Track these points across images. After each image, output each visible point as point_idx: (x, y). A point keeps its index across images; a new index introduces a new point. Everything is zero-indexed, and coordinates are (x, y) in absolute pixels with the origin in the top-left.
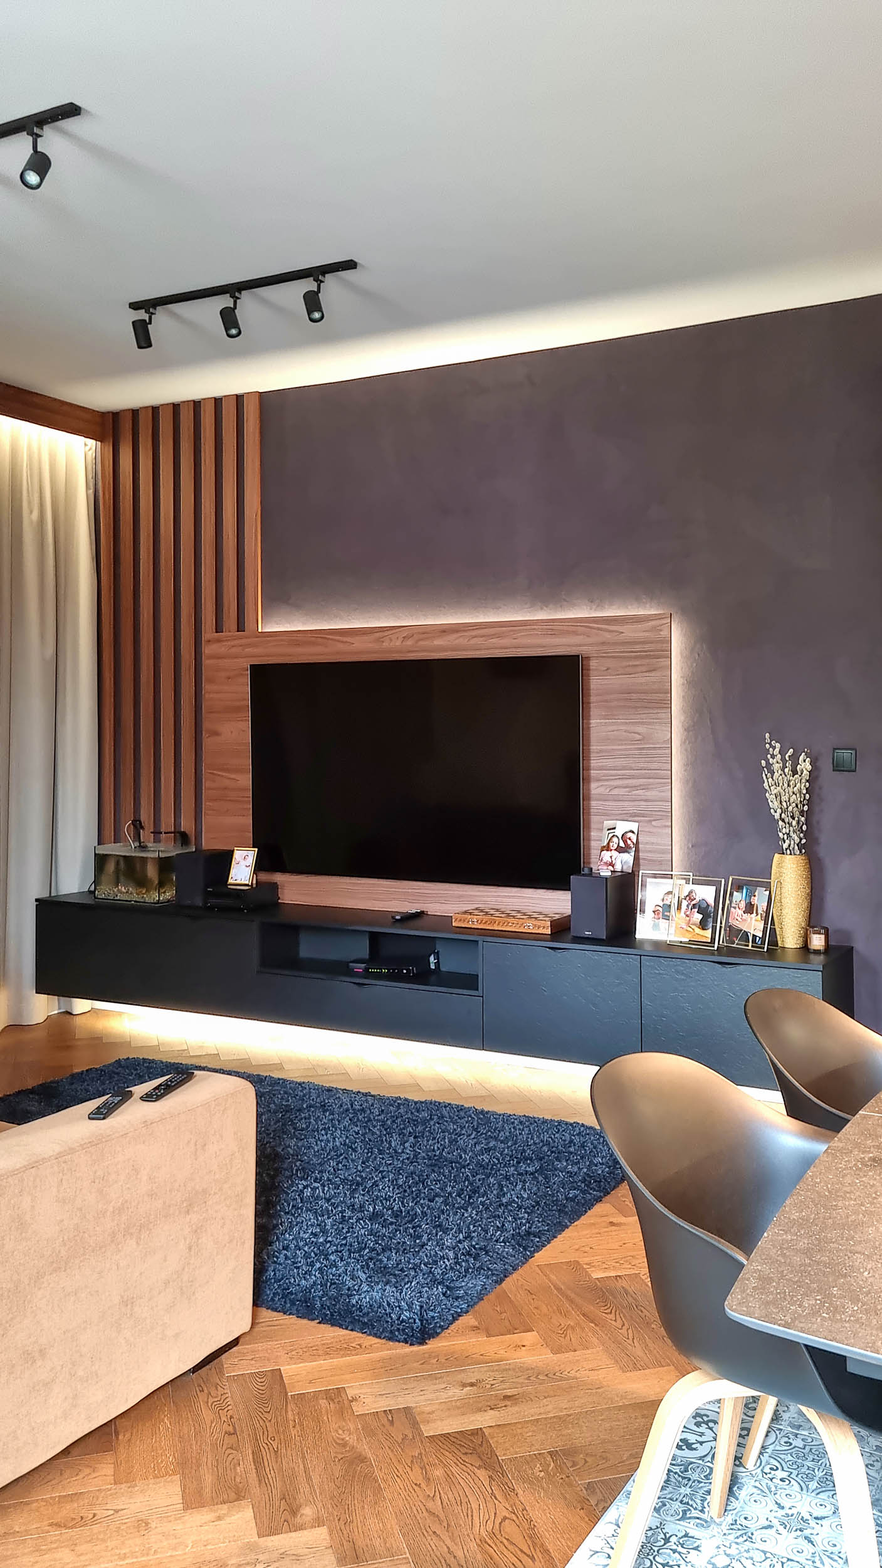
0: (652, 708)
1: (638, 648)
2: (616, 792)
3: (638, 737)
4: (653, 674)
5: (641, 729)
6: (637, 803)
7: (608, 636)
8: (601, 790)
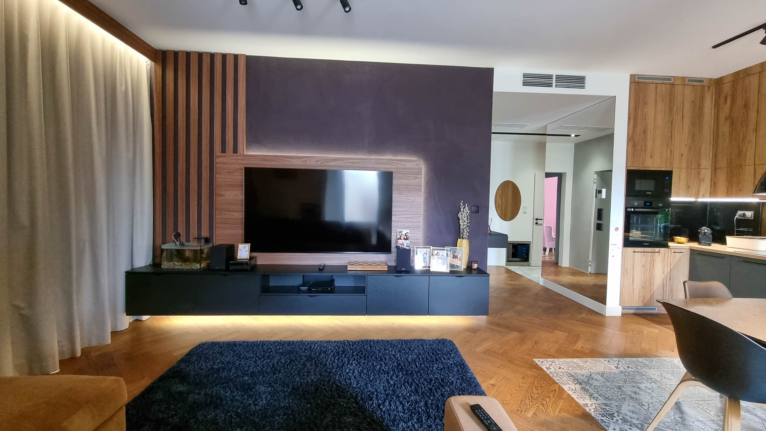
0: (416, 191)
1: (412, 170)
2: (401, 219)
3: (411, 201)
4: (416, 180)
5: (412, 198)
6: (409, 223)
7: (400, 165)
8: (396, 219)
